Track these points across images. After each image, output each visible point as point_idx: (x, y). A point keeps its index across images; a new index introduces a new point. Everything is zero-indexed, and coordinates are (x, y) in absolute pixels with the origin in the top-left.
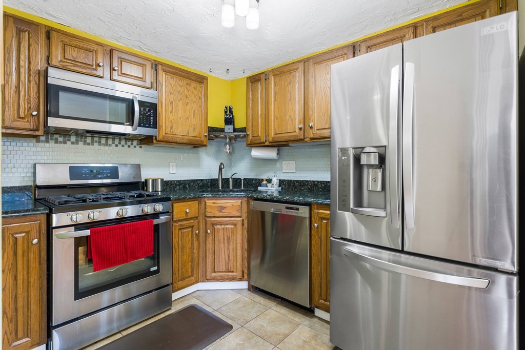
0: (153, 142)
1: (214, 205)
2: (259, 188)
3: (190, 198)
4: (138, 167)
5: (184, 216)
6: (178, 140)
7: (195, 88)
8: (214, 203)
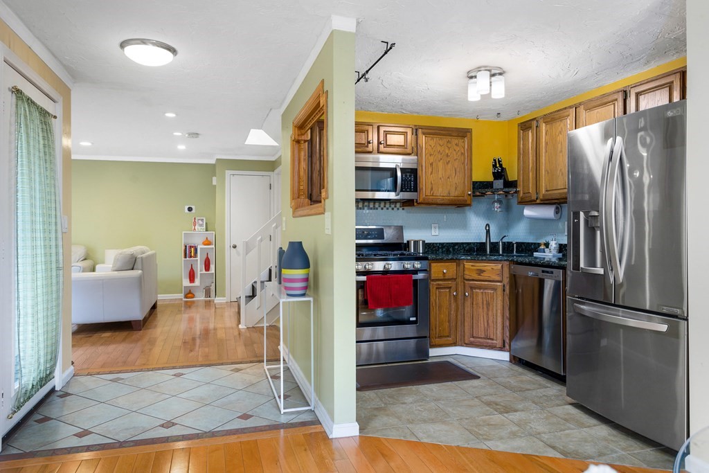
0: (413, 205)
1: (473, 268)
2: (534, 253)
3: (447, 259)
4: (400, 229)
5: (441, 276)
6: (439, 202)
7: (456, 145)
8: (472, 266)
